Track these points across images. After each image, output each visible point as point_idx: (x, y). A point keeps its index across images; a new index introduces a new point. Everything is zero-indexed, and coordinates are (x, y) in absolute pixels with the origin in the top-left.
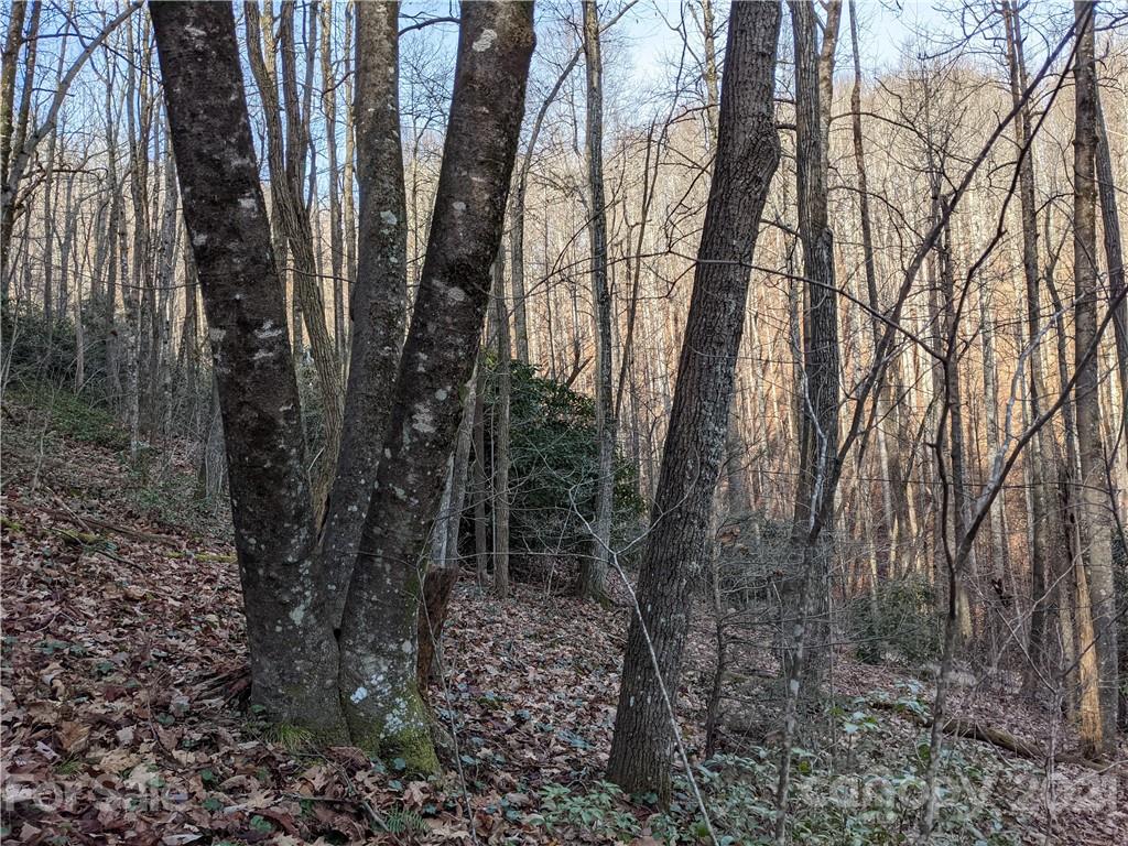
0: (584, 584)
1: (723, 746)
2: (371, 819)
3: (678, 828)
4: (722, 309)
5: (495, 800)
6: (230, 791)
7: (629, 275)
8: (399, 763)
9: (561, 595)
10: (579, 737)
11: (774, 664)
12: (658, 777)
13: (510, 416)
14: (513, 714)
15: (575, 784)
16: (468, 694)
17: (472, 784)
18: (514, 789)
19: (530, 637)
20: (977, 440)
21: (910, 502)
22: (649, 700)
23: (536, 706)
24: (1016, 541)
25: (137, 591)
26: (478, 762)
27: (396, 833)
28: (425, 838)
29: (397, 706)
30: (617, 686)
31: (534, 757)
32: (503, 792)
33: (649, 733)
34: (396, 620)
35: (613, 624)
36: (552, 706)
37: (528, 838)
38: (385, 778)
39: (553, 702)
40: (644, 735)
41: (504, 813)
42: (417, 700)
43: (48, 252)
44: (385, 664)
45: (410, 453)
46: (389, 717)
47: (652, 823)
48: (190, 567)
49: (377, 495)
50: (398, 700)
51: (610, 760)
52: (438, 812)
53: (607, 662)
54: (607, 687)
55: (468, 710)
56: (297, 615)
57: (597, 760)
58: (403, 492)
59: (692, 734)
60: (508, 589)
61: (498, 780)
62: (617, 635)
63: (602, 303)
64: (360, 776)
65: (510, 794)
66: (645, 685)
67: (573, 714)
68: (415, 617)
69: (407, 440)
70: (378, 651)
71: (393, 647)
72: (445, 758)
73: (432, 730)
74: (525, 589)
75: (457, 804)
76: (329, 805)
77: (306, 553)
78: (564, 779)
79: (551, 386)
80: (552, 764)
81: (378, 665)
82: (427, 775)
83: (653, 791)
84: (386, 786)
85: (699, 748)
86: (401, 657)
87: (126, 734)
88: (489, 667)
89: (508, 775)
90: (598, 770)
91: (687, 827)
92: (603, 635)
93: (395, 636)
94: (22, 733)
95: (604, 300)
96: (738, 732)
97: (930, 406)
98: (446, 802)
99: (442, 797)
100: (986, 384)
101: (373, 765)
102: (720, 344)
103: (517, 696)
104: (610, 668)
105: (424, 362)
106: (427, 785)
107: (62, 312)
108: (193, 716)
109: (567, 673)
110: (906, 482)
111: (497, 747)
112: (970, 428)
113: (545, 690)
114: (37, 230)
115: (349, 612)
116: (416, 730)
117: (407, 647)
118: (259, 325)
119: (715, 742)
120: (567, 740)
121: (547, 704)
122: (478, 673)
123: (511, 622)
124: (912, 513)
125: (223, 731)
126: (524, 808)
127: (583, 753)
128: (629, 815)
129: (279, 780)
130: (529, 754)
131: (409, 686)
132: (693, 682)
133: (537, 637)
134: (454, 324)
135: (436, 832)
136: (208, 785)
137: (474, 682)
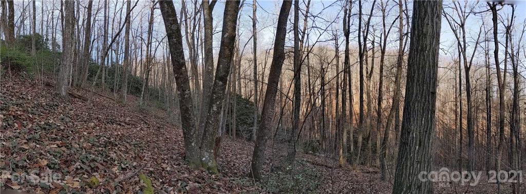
5: (228, 178)
6: (182, 173)
8: (211, 171)
14: (233, 163)
16: (225, 159)
17: (224, 176)
18: (232, 177)
19: (239, 149)
23: (238, 162)
25: (168, 137)
26: (225, 172)
32: (230, 177)
34: (210, 146)
38: (208, 174)
40: (256, 168)
42: (214, 160)
43: (154, 77)
44: (208, 154)
45: (212, 114)
46: (209, 163)
48: (177, 133)
49: (206, 122)
50: (211, 160)
52: (217, 180)
55: (225, 162)
56: (193, 144)
58: (211, 122)
60: (235, 139)
61: (229, 175)
64: (204, 173)
67: (245, 164)
68: (214, 145)
69: (212, 112)
70: (207, 151)
71: (210, 151)
72: (219, 171)
73: (217, 166)
74: (239, 140)
75: (221, 179)
76: (198, 177)
77: (194, 133)
79: (245, 99)
80: (240, 173)
86: (211, 153)
87: (166, 161)
89: (231, 174)
93: (210, 149)
94: (152, 159)
99: (218, 178)
101: (206, 171)
103: (234, 160)
105: (215, 96)
106: (215, 175)
107: (157, 87)
108: (177, 160)
109: (245, 156)
111: (229, 169)
113: (240, 159)
114: (153, 74)
115: (202, 144)
116: (214, 166)
117: (212, 151)
118: (186, 90)
120: (243, 168)
121: (240, 162)
122: (227, 155)
123: (235, 146)
125: (181, 163)
126: (233, 180)
127: (246, 171)
129: (190, 172)
130: (235, 171)
131: (213, 158)
134: (220, 89)
135: (217, 183)
136: (178, 172)
137: (227, 157)
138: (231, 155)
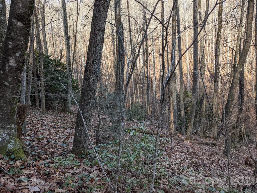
0: (65, 109)
1: (100, 142)
2: (4, 172)
3: (90, 162)
4: (98, 35)
5: (42, 162)
7: (74, 34)
8: (13, 157)
9: (59, 112)
10: (65, 144)
11: (110, 123)
12: (85, 151)
13: (44, 68)
14: (47, 141)
15: (64, 155)
16: (34, 137)
17: (35, 159)
18: (47, 159)
19: (52, 122)
20: (151, 75)
21: (138, 88)
22: (82, 133)
23: (53, 138)
24: (158, 95)
26: (36, 153)
27: (12, 175)
28: (21, 175)
29: (11, 142)
30: (74, 132)
31: (53, 150)
32: (44, 160)
33: (82, 141)
34: (9, 119)
35: (73, 118)
36: (58, 138)
37: (51, 170)
38: (9, 161)
39: (58, 137)
40: (81, 142)
41: (45, 165)
42: (17, 140)
44: (6, 131)
45: (9, 72)
46: (9, 145)
47: (84, 162)
50: (11, 140)
51: (73, 149)
52: (25, 168)
53: (72, 126)
54: (72, 132)
55: (34, 141)
57: (70, 149)
58: (8, 83)
59: (92, 140)
60: (46, 111)
61: (43, 157)
62: (74, 120)
63: (67, 40)
65: (46, 160)
66: (81, 130)
67: (63, 139)
68: (15, 118)
69: (7, 68)
71: (9, 126)
72: (27, 154)
73: (23, 147)
74: (50, 111)
75: (31, 165)
78: (61, 154)
79: (55, 61)
80: (58, 151)
81: (4, 131)
82: (21, 158)
83: (83, 154)
84: (8, 163)
85: (94, 143)
86: (11, 129)
88: (40, 130)
89: (46, 155)
90: (70, 151)
91: (92, 161)
92: (70, 121)
93: (9, 124)
95: (68, 39)
96: (103, 139)
97: (142, 67)
98: (27, 165)
99: (26, 164)
100: (153, 63)
101: (5, 158)
102: (98, 45)
103: (48, 136)
104: (72, 128)
105: (11, 45)
106: (22, 161)
109: (61, 130)
110: (137, 83)
111: (42, 149)
112: (150, 72)
113: (56, 134)
116: (18, 147)
117: (13, 126)
119: (98, 142)
120: (61, 145)
121: (56, 137)
122: (37, 132)
123: (46, 119)
124: (138, 90)
126: (50, 163)
127: (66, 148)
128: (78, 161)
130: (51, 150)
131: (15, 136)
132: (92, 129)
133: (54, 122)
134: (20, 33)
135: (25, 172)
137: (36, 134)
138: (42, 131)
